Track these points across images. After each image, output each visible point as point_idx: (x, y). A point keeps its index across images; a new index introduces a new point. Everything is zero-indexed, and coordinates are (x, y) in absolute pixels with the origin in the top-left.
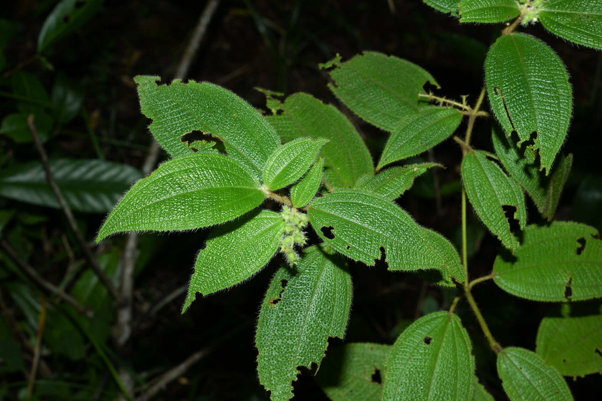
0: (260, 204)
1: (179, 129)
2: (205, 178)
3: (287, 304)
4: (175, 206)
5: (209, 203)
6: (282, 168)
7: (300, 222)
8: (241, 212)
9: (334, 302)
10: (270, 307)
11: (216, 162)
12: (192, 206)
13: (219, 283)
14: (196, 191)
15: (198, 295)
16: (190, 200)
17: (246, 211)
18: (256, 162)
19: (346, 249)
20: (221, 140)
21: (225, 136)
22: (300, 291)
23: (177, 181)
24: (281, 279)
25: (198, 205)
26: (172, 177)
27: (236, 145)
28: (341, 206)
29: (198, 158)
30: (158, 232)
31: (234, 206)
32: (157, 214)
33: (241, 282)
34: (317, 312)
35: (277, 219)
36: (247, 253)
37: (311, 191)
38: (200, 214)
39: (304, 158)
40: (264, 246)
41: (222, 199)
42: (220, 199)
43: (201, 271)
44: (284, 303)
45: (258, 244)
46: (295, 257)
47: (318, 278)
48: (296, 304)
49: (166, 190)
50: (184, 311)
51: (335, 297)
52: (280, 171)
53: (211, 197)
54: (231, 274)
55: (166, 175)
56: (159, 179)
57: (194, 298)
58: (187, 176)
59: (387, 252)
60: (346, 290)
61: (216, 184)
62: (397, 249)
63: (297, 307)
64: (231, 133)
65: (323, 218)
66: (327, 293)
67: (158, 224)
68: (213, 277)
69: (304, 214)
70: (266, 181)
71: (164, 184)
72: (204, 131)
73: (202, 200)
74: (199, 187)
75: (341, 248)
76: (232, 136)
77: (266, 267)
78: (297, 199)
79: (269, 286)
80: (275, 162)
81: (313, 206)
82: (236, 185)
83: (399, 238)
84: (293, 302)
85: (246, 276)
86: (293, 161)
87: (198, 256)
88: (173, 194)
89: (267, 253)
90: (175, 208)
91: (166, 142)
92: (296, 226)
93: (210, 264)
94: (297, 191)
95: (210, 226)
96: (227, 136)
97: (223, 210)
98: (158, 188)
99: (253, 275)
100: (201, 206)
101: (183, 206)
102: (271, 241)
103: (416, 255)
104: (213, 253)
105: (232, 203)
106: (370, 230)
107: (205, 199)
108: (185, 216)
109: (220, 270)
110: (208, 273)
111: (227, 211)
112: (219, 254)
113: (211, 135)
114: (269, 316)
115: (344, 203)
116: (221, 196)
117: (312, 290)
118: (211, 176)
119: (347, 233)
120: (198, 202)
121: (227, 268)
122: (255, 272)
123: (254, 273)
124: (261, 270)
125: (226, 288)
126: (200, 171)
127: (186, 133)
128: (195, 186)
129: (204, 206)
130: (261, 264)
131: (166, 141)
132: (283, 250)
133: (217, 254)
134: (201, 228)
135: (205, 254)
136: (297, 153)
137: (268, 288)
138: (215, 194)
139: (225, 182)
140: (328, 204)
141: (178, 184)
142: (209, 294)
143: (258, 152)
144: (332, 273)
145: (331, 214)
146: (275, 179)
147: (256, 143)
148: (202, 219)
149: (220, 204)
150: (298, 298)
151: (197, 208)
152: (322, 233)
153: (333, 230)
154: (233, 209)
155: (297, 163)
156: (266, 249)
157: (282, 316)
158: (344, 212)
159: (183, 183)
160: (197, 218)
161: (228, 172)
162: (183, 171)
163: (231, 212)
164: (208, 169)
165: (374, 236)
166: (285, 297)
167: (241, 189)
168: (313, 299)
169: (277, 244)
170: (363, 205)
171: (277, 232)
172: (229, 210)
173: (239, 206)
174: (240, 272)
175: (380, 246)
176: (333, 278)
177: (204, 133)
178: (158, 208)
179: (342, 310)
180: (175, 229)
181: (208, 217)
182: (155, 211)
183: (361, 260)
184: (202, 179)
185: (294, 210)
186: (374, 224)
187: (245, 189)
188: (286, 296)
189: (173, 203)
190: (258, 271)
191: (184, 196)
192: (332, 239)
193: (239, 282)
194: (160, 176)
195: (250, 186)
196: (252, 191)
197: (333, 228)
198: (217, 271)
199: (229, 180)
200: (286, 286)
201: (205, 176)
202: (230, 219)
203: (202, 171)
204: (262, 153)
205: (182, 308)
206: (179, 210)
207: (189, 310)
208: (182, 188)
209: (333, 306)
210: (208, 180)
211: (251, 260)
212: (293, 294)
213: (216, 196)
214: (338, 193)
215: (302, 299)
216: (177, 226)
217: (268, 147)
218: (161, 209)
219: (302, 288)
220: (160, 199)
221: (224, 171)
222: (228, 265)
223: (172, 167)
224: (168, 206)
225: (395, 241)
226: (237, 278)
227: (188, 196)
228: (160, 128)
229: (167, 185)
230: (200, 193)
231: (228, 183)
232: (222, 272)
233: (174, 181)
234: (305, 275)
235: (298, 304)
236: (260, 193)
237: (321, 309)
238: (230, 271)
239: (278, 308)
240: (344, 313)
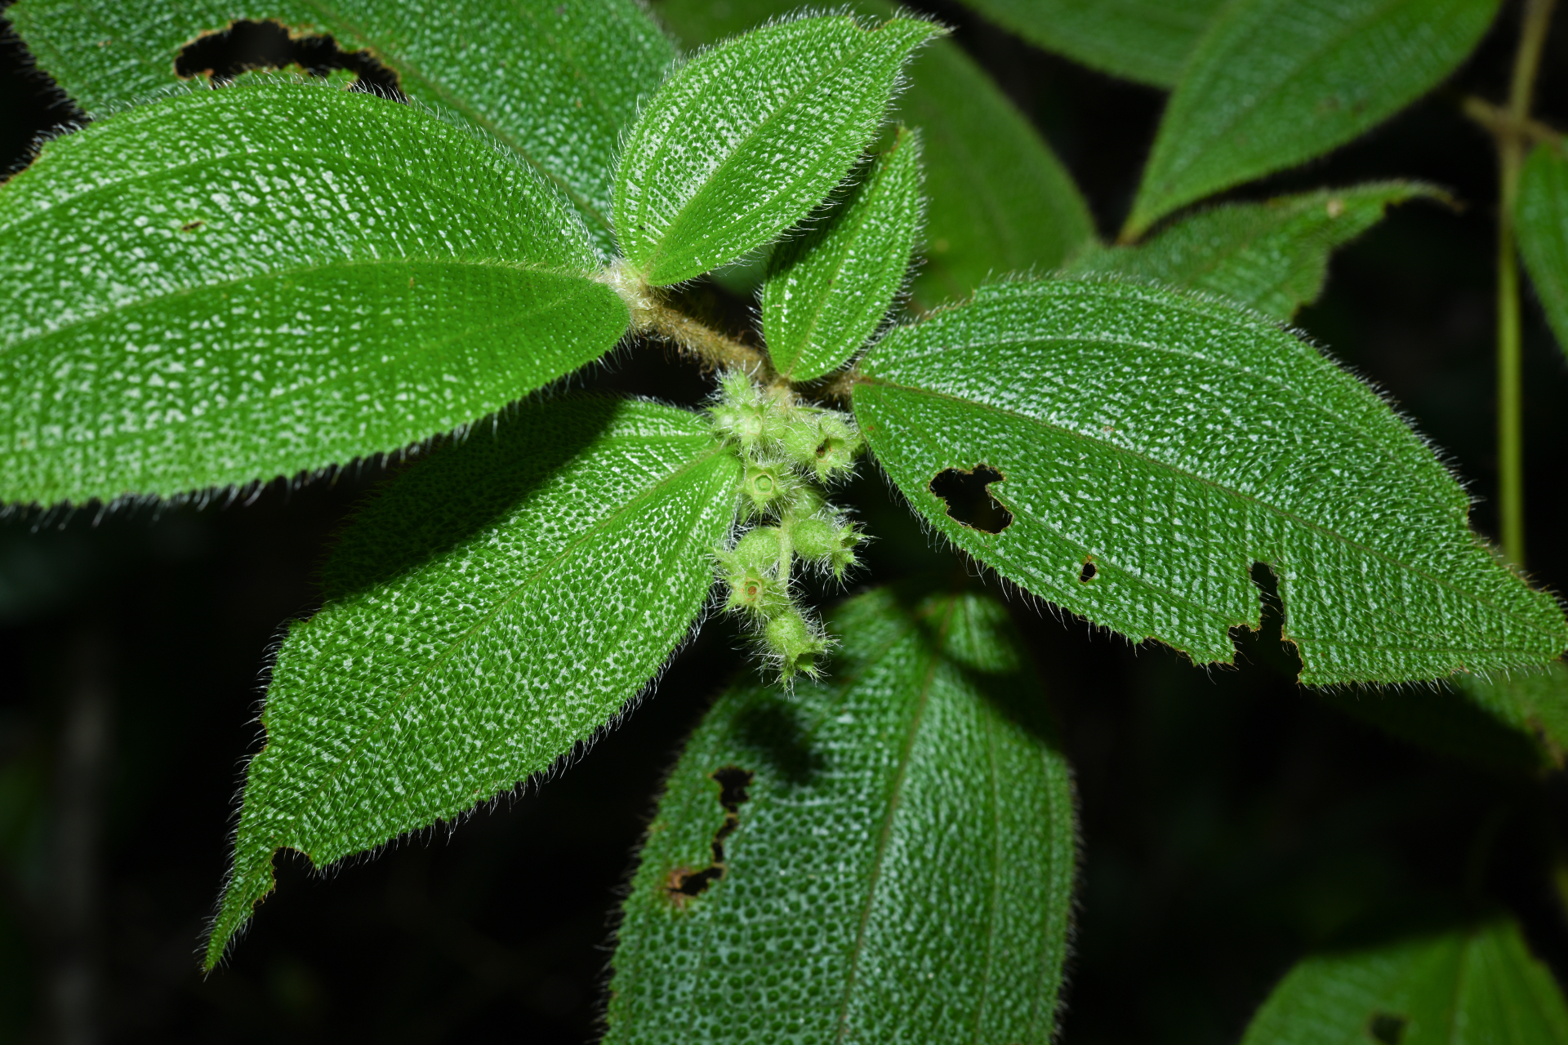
0: (610, 348)
1: (167, 17)
2: (296, 212)
3: (756, 892)
4: (130, 362)
5: (328, 343)
6: (713, 165)
7: (821, 450)
8: (507, 387)
9: (993, 868)
10: (667, 909)
11: (360, 132)
12: (229, 359)
13: (397, 797)
14: (251, 282)
15: (288, 865)
16: (215, 329)
17: (535, 382)
18: (568, 164)
19: (1076, 577)
20: (384, 63)
21: (404, 47)
22: (820, 823)
23: (140, 230)
24: (715, 769)
25: (261, 351)
26: (114, 208)
27: (459, 86)
28: (1028, 360)
29: (257, 111)
30: (33, 510)
31: (464, 356)
32: (25, 411)
33: (518, 785)
34: (910, 928)
35: (697, 443)
36: (541, 629)
37: (868, 289)
38: (277, 401)
39: (831, 111)
40: (631, 589)
41: (398, 322)
42: (389, 319)
43: (302, 736)
44: (740, 890)
45: (598, 578)
46: (802, 635)
47: (903, 753)
48: (803, 889)
49: (78, 276)
50: (214, 954)
51: (995, 842)
52: (702, 181)
53: (335, 311)
54: (462, 742)
55: (81, 199)
56: (40, 217)
57: (266, 884)
58: (194, 203)
59: (1291, 591)
60: (1046, 811)
61: (359, 245)
62: (1336, 573)
63: (805, 906)
64: (435, 30)
65: (939, 428)
66: (954, 828)
67: (34, 463)
68: (362, 765)
69: (836, 415)
70: (627, 238)
71: (67, 246)
72: (292, 24)
73: (284, 329)
74: (266, 260)
75: (1049, 579)
76: (435, 44)
77: (647, 697)
78: (797, 336)
79: (655, 806)
80: (672, 133)
81: (882, 368)
82: (472, 252)
83: (1343, 514)
84: (785, 880)
85: (540, 754)
86: (772, 128)
87: (281, 655)
88: (122, 296)
89: (650, 624)
90: (132, 371)
91: (98, 83)
92: (803, 470)
93: (348, 698)
94: (792, 289)
95: (334, 467)
96: (411, 42)
97: (407, 378)
98: (29, 266)
99: (579, 744)
100: (282, 357)
101: (177, 358)
102: (669, 559)
103: (1434, 600)
104: (359, 638)
105: (456, 342)
106: (1193, 477)
107: (302, 324)
108: (187, 411)
109: (403, 723)
110: (337, 743)
111: (426, 381)
112: (389, 638)
113: (328, 41)
114: (666, 960)
115: (1043, 346)
116: (391, 306)
117: (879, 814)
118: (335, 202)
119: (1074, 498)
120: (263, 336)
121: (440, 716)
122: (590, 727)
123: (583, 733)
124: (620, 715)
125: (439, 822)
126: (267, 174)
127: (200, 34)
128: (241, 253)
129: (298, 359)
130: (621, 685)
131: (97, 76)
132: (738, 598)
133: (381, 641)
134: (280, 480)
135: (315, 643)
136: (790, 87)
137: (652, 817)
138: (357, 293)
139: (413, 236)
140: (955, 353)
141: (145, 242)
142: (348, 860)
143: (577, 116)
144: (969, 727)
145: (980, 406)
146: (680, 225)
147: (564, 73)
148: (284, 427)
149: (389, 349)
150: (808, 859)
151: (258, 367)
152: (943, 504)
153: (1000, 487)
154: (464, 371)
155: (793, 137)
156: (645, 602)
157: (734, 959)
158: (1047, 389)
159: (175, 240)
160: (257, 422)
161: (425, 187)
162: (177, 173)
163: (451, 385)
164: (314, 167)
165: (1216, 510)
166: (741, 856)
167: (500, 274)
168: (888, 861)
169: (701, 574)
170: (1142, 352)
171: (696, 512)
172: (438, 375)
173: (493, 357)
174: (508, 733)
175: (1251, 560)
176: (980, 749)
177: (295, 34)
178: (29, 373)
179: (1032, 911)
180: (134, 490)
181: (319, 417)
182: (13, 393)
183: (1162, 634)
184: (280, 216)
185: (782, 398)
186: (1207, 449)
187: (522, 277)
188: (748, 853)
189: (116, 347)
190: (605, 722)
191: (181, 306)
192: (996, 530)
193: (508, 785)
194: (45, 205)
195: (548, 264)
196: (560, 286)
197: (996, 477)
198: (387, 734)
199: (430, 230)
200: (744, 798)
201: (301, 204)
202: (446, 425)
203: (284, 173)
204: (594, 122)
205: (207, 940)
206: (156, 381)
207: (243, 948)
208: (168, 264)
209: (989, 889)
210: (319, 223)
211: (569, 664)
212: (782, 838)
213: (363, 303)
214: (1006, 301)
215: (830, 861)
216: (143, 468)
217: (625, 94)
218: (48, 378)
219: (827, 810)
220: (45, 327)
221: (405, 179)
222: (442, 699)
223: (110, 157)
224: (88, 360)
225: (1324, 529)
226: (494, 762)
227: (202, 306)
228: (65, 17)
229: (85, 248)
230: (271, 289)
231: (428, 239)
232: (410, 738)
233: (121, 229)
234: (836, 740)
235: (814, 890)
236: (604, 299)
237: (927, 912)
238: (454, 730)
239: (707, 916)
240: (1042, 924)
